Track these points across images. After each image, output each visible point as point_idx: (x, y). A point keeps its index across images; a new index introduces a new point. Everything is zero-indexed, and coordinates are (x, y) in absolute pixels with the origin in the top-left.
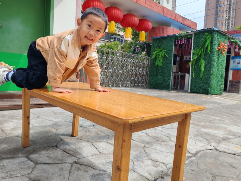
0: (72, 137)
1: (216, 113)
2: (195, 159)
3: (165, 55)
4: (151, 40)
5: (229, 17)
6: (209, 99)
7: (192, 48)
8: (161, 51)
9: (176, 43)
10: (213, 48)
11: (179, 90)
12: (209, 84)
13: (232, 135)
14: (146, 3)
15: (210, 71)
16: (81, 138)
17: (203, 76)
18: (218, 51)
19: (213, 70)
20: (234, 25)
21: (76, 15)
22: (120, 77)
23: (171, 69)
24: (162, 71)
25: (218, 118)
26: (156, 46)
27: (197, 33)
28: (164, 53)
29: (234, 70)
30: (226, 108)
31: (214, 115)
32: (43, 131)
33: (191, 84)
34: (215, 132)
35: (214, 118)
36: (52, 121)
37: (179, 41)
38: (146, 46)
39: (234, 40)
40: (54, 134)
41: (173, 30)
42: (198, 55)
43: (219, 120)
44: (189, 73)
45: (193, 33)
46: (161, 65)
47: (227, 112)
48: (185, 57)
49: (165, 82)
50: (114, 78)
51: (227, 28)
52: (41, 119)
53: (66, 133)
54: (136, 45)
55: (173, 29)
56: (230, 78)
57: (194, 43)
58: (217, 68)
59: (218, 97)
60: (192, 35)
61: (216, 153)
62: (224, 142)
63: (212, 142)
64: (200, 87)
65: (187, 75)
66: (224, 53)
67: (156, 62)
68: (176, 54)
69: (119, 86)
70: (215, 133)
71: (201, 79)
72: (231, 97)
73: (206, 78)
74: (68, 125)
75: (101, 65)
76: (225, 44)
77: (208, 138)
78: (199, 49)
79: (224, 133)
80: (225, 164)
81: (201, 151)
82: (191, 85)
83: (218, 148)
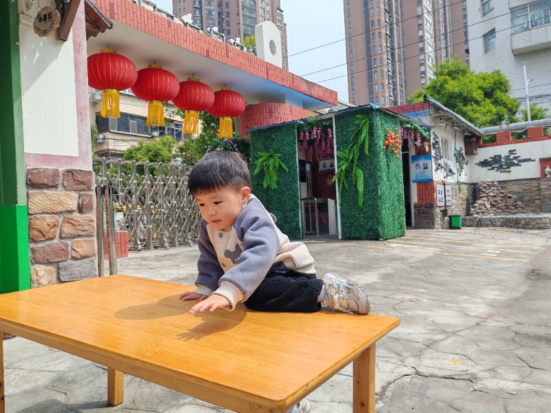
0: (111, 408)
1: (401, 284)
2: (383, 405)
3: (280, 164)
4: (248, 134)
5: (394, 72)
6: (383, 251)
7: (335, 147)
8: (271, 156)
9: (301, 139)
10: (376, 145)
11: (318, 236)
12: (378, 218)
13: (440, 333)
14: (228, 57)
15: (377, 192)
16: (133, 406)
17: (363, 203)
18: (386, 149)
19: (381, 189)
20: (406, 87)
21: (77, 103)
22: (188, 223)
23: (297, 193)
24: (279, 199)
25: (407, 297)
26: (259, 146)
27: (340, 115)
28: (277, 160)
29: (419, 183)
30: (417, 268)
31: (398, 290)
32: (32, 407)
33: (342, 220)
34: (408, 331)
35: (399, 297)
36: (49, 371)
37: (307, 134)
38: (237, 147)
39: (412, 125)
40: (65, 408)
41: (291, 110)
42: (348, 159)
43: (411, 301)
44: (334, 198)
45: (333, 116)
46: (274, 186)
47: (421, 277)
48: (321, 163)
49: (289, 223)
50: (173, 225)
51: (394, 94)
52: (18, 372)
53: (93, 398)
54: (216, 147)
55: (291, 106)
56: (414, 199)
57: (336, 134)
58: (388, 183)
59: (398, 245)
60: (331, 119)
61: (420, 382)
62: (429, 353)
63: (406, 357)
64: (362, 226)
65: (331, 202)
66: (396, 151)
67: (263, 180)
68: (304, 159)
69: (187, 244)
70: (409, 334)
71: (362, 210)
72: (421, 241)
73: (369, 205)
74: (93, 375)
75: (140, 199)
76: (396, 134)
77: (399, 348)
78: (349, 148)
79: (424, 331)
80: (440, 405)
81: (390, 383)
82: (343, 224)
83: (421, 369)
